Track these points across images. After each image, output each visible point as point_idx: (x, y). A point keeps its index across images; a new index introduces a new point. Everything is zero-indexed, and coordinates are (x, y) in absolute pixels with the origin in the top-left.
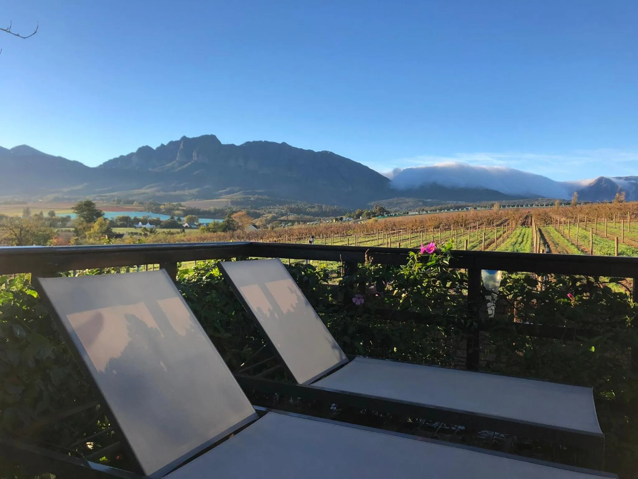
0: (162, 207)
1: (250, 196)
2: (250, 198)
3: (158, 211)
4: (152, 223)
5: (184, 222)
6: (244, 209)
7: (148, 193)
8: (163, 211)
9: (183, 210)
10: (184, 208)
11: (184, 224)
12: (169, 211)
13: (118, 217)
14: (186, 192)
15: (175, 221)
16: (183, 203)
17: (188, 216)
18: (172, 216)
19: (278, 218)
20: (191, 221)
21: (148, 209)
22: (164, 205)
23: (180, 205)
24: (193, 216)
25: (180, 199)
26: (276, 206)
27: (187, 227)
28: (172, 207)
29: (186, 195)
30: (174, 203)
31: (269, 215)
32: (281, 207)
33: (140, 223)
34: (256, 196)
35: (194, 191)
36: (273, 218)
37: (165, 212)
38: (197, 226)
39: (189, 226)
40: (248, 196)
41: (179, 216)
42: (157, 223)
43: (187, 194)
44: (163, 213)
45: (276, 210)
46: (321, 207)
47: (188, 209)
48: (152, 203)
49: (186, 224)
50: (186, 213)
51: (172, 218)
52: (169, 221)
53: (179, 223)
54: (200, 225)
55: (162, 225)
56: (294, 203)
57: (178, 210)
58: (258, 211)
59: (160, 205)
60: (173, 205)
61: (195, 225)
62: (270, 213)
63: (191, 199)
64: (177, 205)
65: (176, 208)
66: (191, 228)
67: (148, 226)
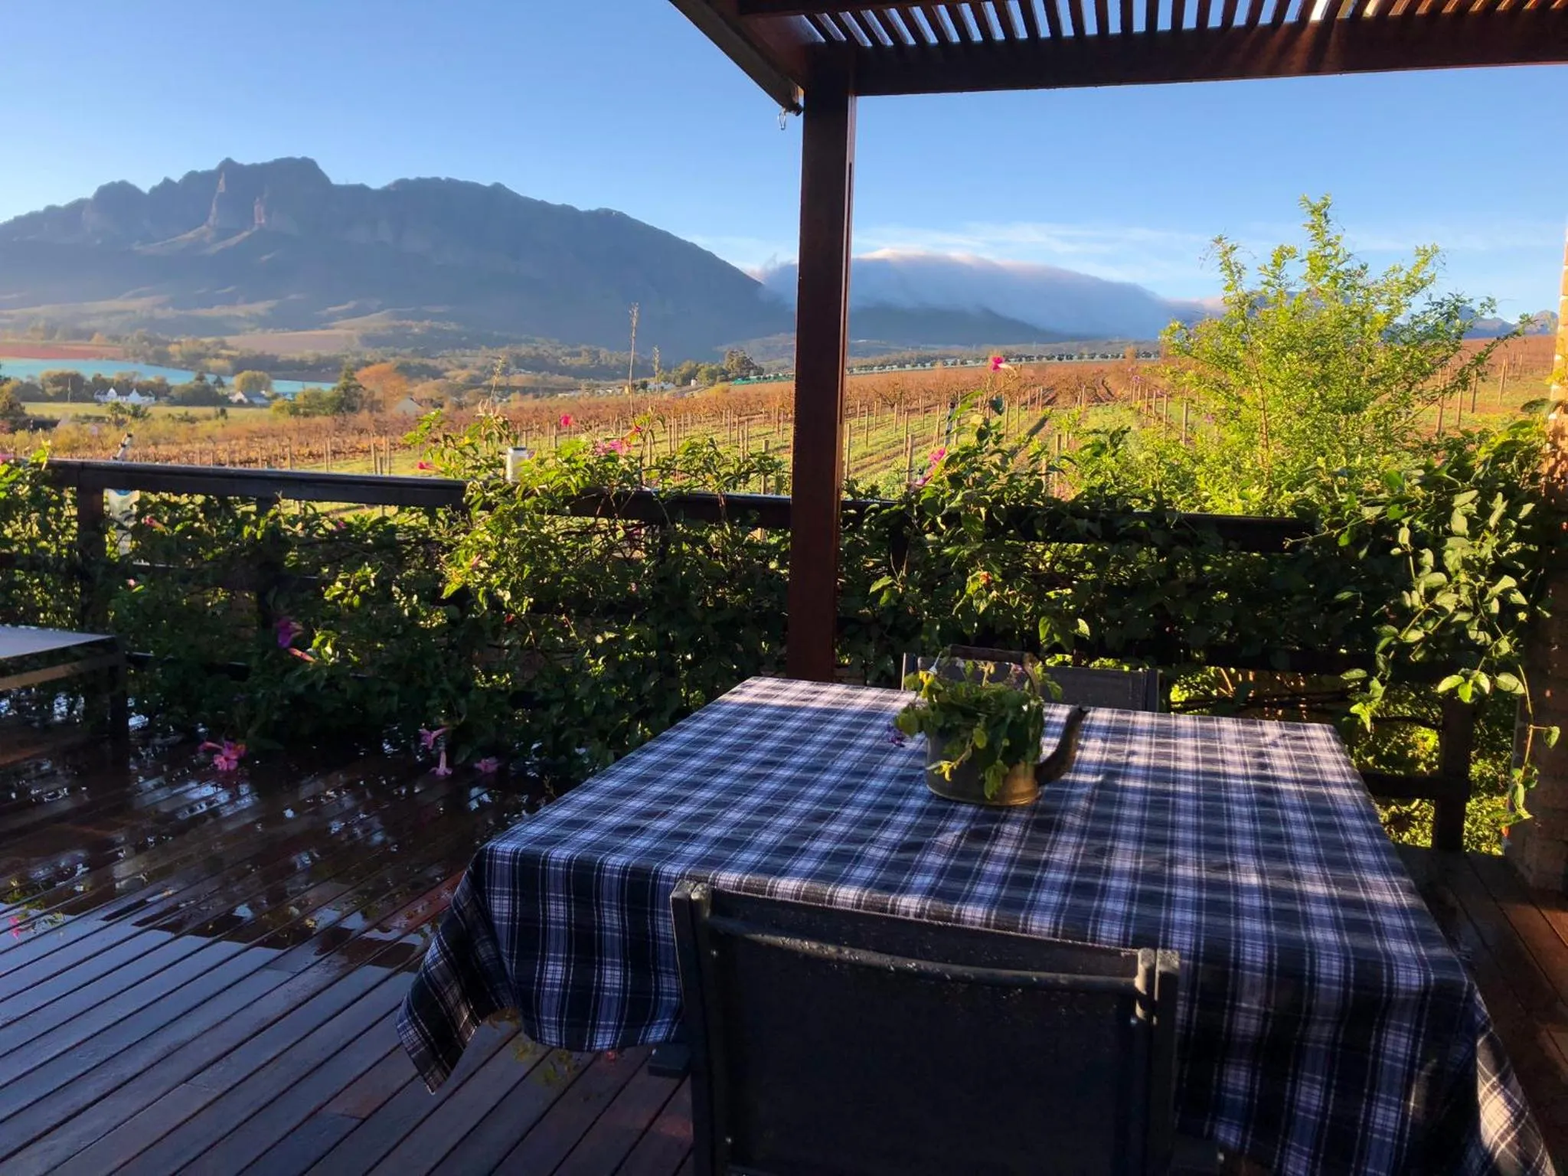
0: (173, 349)
1: (409, 322)
2: (411, 327)
3: (162, 359)
4: (143, 390)
5: (232, 391)
6: (394, 355)
7: (134, 312)
8: (178, 358)
9: (230, 357)
10: (233, 353)
11: (234, 394)
12: (192, 361)
13: (48, 375)
14: (241, 310)
15: (207, 388)
16: (230, 340)
17: (246, 373)
18: (201, 373)
19: (485, 379)
20: (252, 389)
21: (135, 355)
22: (179, 343)
23: (224, 346)
24: (258, 373)
25: (220, 327)
26: (479, 349)
27: (240, 403)
28: (201, 350)
29: (238, 318)
30: (207, 340)
31: (460, 372)
32: (491, 353)
33: (112, 390)
34: (427, 323)
35: (260, 308)
36: (471, 381)
37: (182, 362)
38: (268, 399)
39: (246, 400)
40: (404, 322)
41: (220, 373)
42: (158, 391)
43: (241, 314)
44: (177, 366)
45: (480, 362)
46: (597, 354)
47: (245, 355)
48: (145, 339)
49: (240, 396)
50: (240, 365)
51: (201, 378)
52: (193, 386)
53: (219, 391)
54: (276, 396)
55: (172, 398)
56: (527, 341)
57: (217, 356)
58: (431, 363)
59: (168, 343)
60: (202, 344)
61: (262, 396)
62: (463, 367)
63: (252, 330)
64: (216, 344)
65: (211, 352)
66: (251, 404)
67: (134, 398)
